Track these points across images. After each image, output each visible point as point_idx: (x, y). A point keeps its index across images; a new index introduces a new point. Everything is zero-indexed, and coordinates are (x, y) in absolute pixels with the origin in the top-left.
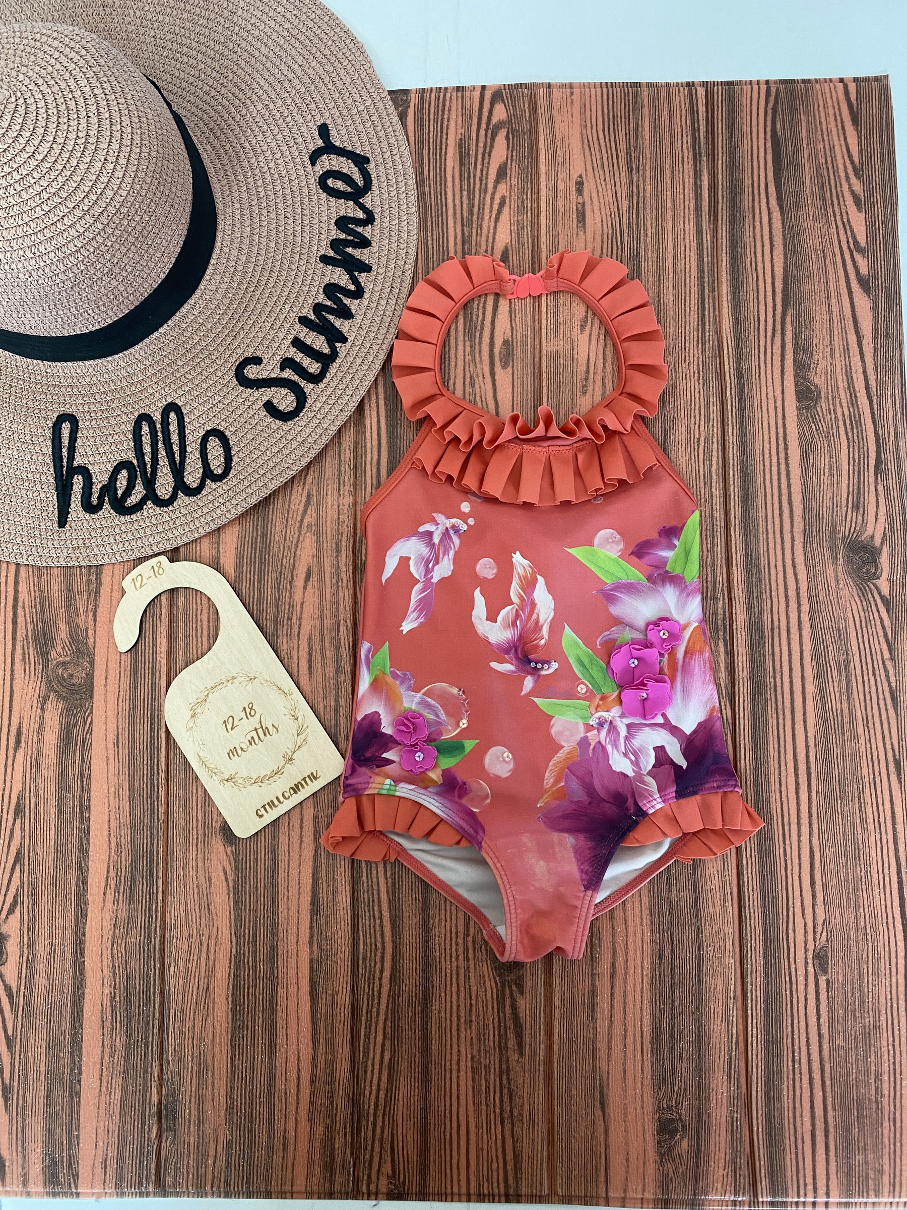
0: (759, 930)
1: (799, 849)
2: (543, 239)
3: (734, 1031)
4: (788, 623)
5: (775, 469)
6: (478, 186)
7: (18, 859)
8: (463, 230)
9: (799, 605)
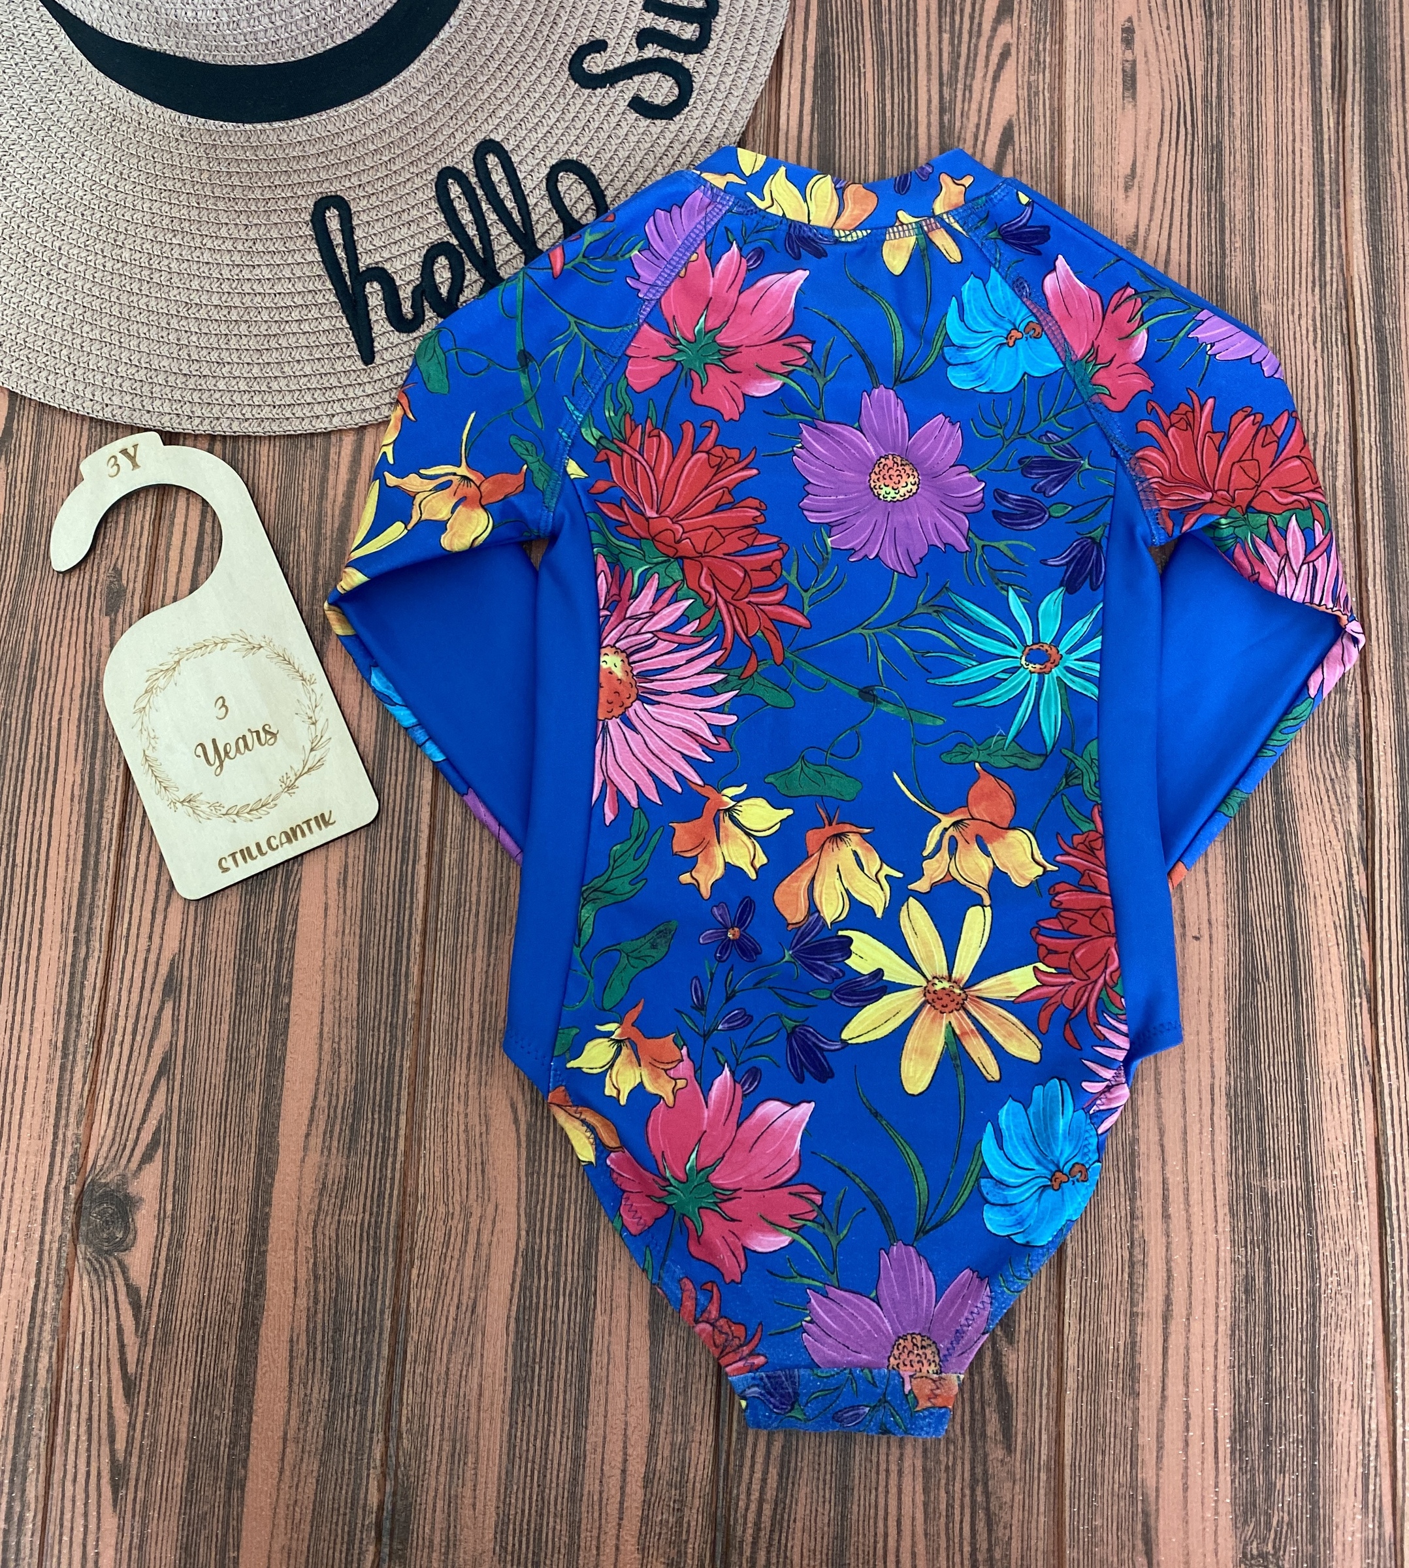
2: (1069, 113)
3: (1374, 1426)
6: (966, 26)
7: (165, 1068)
8: (941, 92)
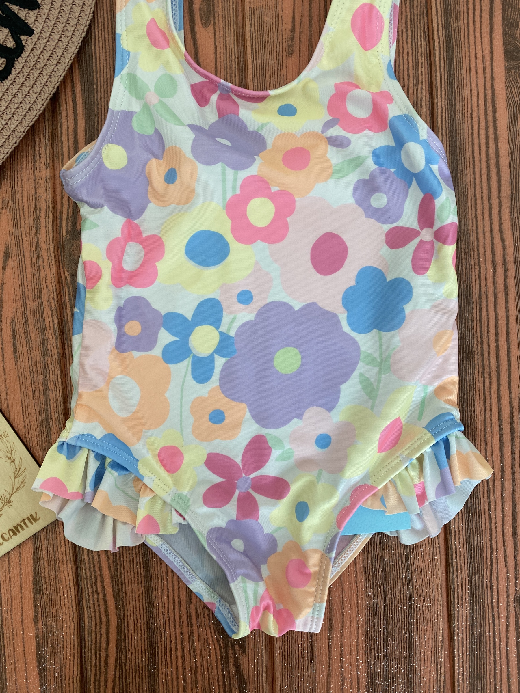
0: (465, 580)
1: (503, 503)
4: (495, 288)
5: (483, 132)
9: (506, 270)
